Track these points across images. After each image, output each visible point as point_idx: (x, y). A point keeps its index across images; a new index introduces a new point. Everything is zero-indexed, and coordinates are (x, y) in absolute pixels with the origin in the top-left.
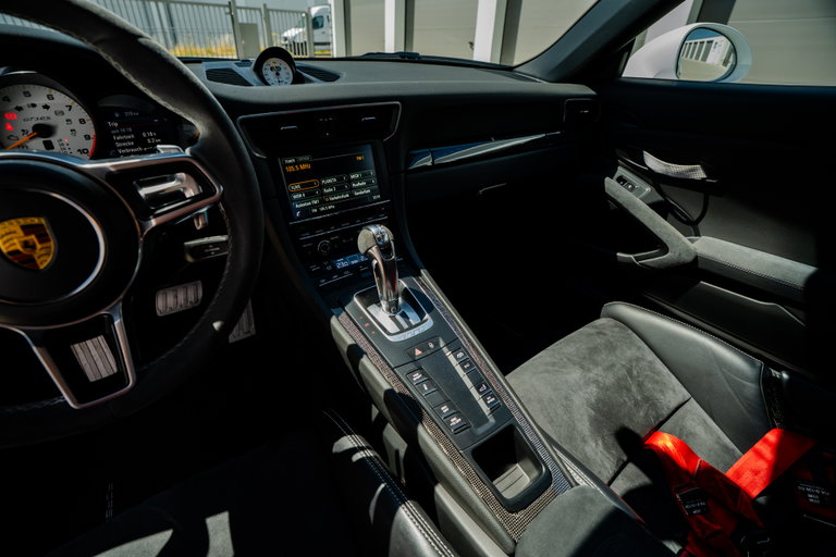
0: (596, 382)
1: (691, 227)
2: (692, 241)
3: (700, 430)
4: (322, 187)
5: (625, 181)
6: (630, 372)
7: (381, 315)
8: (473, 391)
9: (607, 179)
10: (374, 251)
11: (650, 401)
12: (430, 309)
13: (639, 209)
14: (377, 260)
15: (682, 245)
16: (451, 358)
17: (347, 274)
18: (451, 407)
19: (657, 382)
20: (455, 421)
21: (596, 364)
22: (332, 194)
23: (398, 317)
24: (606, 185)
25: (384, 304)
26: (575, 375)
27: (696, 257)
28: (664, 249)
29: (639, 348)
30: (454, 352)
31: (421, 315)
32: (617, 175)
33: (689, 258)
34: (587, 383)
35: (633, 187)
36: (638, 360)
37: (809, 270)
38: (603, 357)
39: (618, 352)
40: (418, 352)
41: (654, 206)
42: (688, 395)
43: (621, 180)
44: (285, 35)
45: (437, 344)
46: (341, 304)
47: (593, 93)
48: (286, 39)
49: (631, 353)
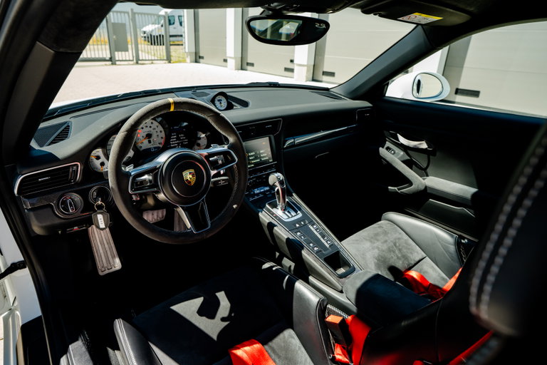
0: (378, 248)
1: (423, 172)
2: (424, 179)
3: (430, 271)
4: (249, 156)
5: (390, 149)
6: (395, 244)
7: (279, 212)
8: (322, 239)
9: (381, 149)
10: (277, 184)
11: (405, 257)
12: (300, 209)
13: (397, 163)
14: (278, 187)
15: (419, 181)
16: (311, 228)
17: (261, 196)
18: (314, 244)
19: (409, 249)
20: (316, 249)
21: (378, 240)
22: (252, 160)
23: (286, 212)
24: (380, 152)
25: (279, 207)
26: (367, 245)
27: (426, 187)
28: (410, 183)
29: (400, 233)
30: (312, 225)
31: (296, 212)
32: (386, 146)
33: (423, 188)
34: (373, 248)
35: (394, 153)
36: (399, 239)
37: (474, 190)
38: (382, 238)
39: (389, 235)
40: (297, 225)
41: (405, 162)
42: (425, 255)
43: (388, 149)
44: (144, 29)
45: (305, 222)
46: (262, 207)
47: (371, 105)
48: (145, 33)
49: (397, 235)
